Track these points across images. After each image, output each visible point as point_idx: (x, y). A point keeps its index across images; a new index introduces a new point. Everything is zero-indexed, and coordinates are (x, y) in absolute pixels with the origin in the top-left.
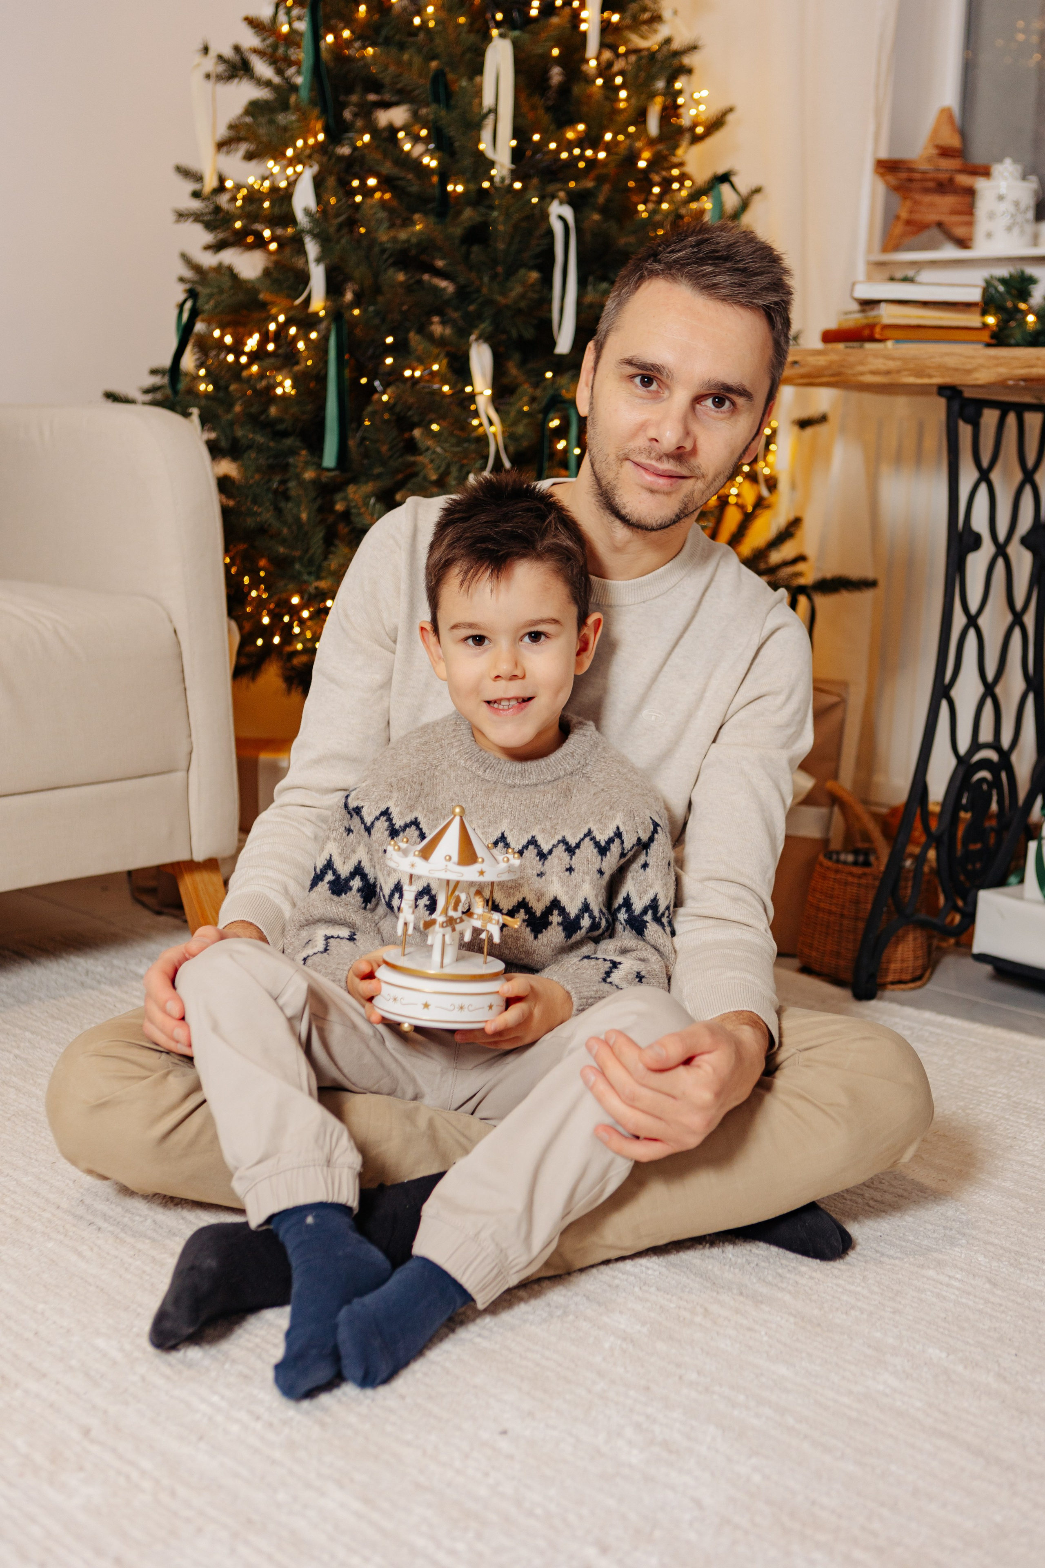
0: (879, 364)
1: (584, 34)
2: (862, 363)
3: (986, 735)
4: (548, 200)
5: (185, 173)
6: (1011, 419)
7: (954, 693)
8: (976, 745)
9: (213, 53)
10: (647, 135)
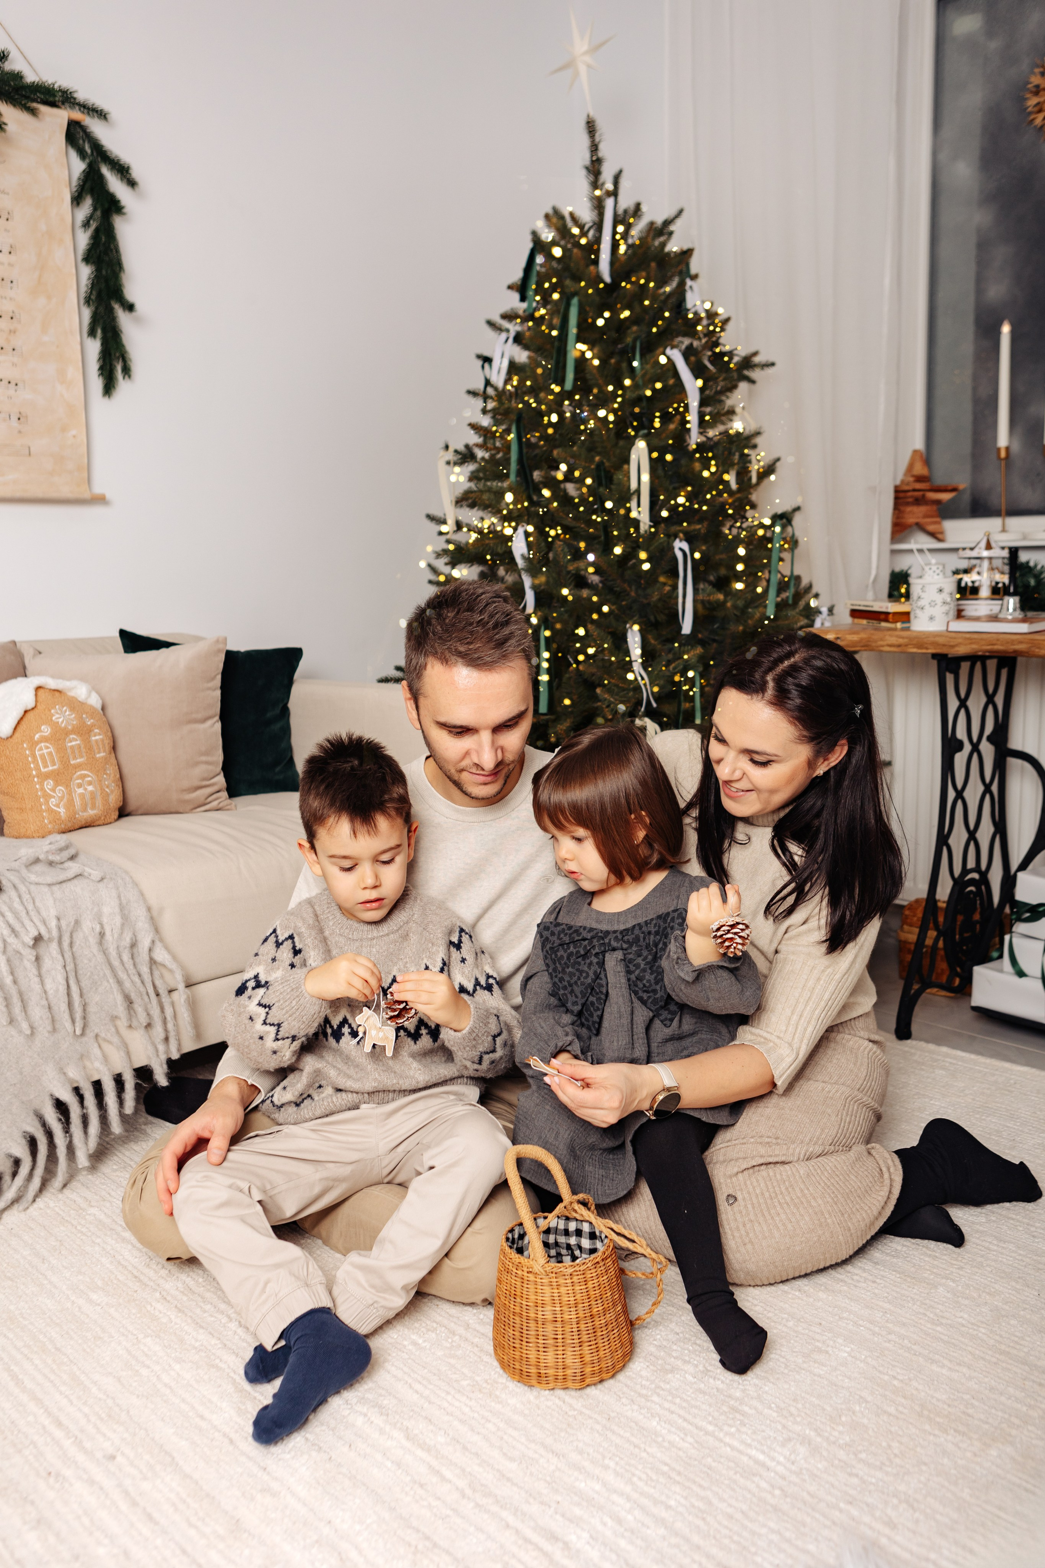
0: (893, 640)
1: (689, 429)
2: (882, 640)
3: (971, 864)
4: (673, 538)
5: (431, 518)
6: (978, 666)
7: (951, 841)
8: (965, 871)
9: (451, 449)
10: (731, 489)
